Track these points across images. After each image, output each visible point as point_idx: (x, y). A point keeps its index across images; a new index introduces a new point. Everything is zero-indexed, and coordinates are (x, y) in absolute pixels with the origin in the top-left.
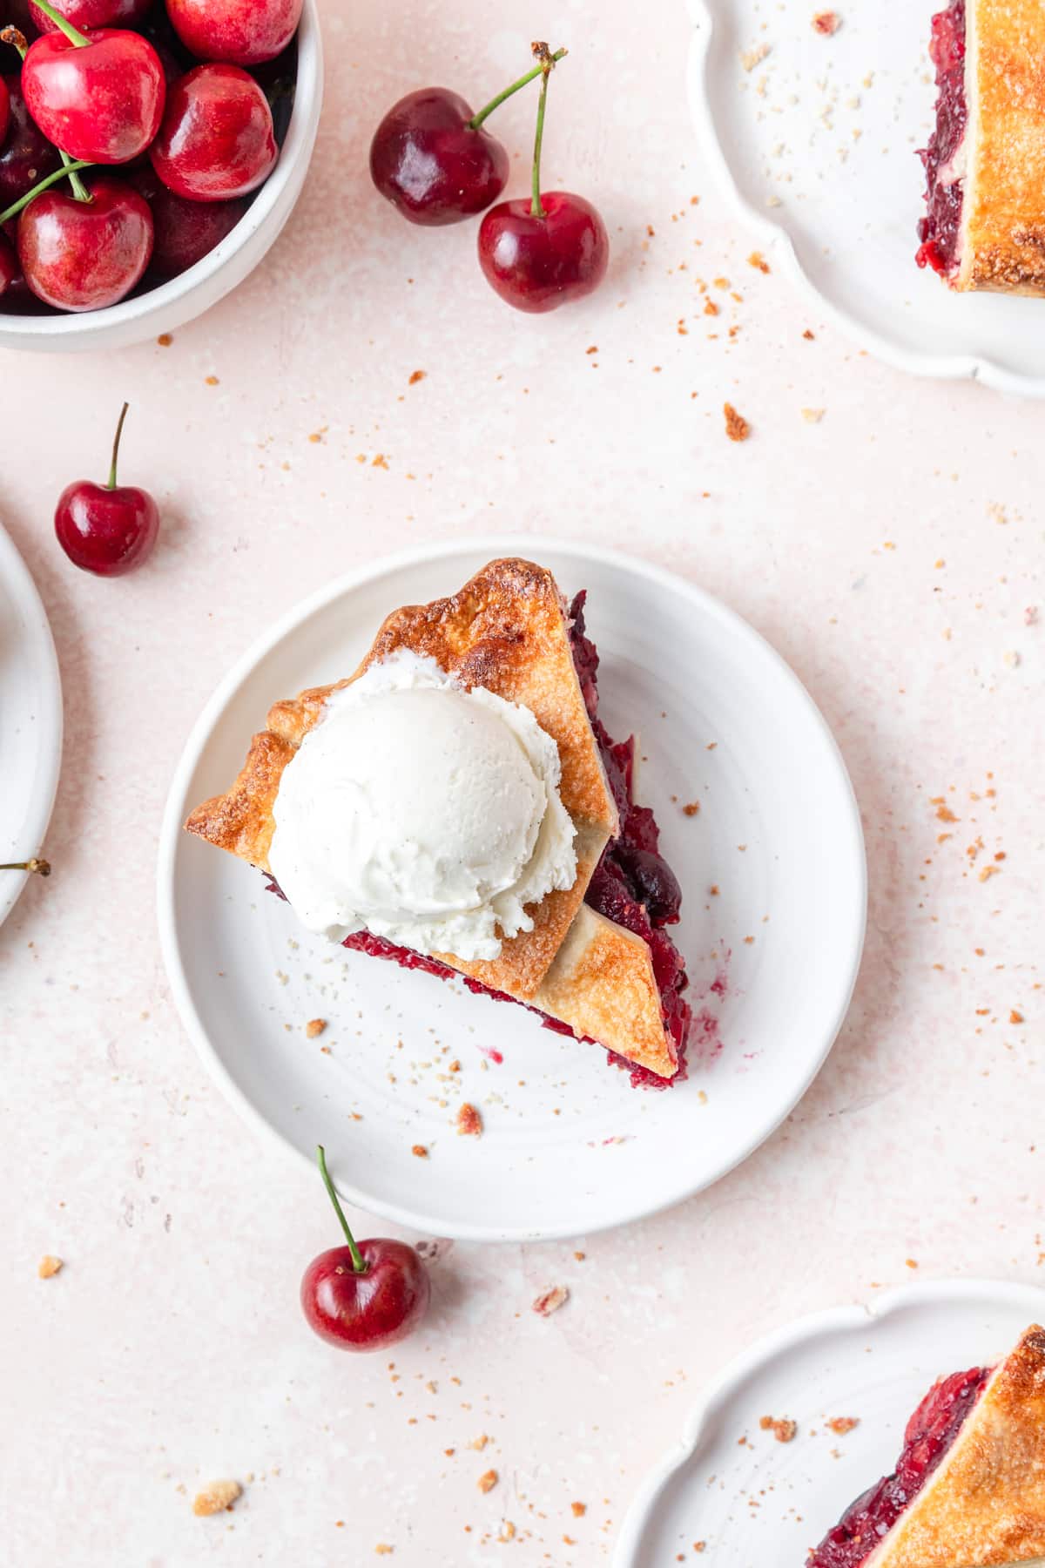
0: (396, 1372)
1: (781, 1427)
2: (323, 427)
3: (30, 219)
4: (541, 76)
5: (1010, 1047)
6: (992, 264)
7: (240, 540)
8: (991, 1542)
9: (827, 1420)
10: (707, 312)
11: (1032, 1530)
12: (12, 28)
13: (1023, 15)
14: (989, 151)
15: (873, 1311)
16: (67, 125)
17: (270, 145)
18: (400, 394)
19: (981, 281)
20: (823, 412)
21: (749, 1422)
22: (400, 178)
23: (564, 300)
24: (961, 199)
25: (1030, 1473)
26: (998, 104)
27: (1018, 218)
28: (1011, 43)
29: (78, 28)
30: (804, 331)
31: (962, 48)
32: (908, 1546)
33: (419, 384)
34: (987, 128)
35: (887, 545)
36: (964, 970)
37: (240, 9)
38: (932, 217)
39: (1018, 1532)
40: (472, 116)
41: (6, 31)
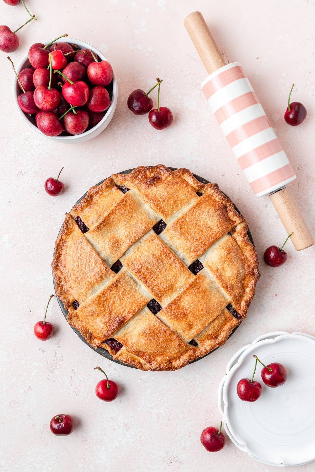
3: (66, 118)
4: (158, 85)
12: (60, 82)
16: (72, 99)
22: (133, 107)
23: (165, 127)
29: (72, 81)
37: (102, 75)
40: (146, 94)
41: (59, 83)
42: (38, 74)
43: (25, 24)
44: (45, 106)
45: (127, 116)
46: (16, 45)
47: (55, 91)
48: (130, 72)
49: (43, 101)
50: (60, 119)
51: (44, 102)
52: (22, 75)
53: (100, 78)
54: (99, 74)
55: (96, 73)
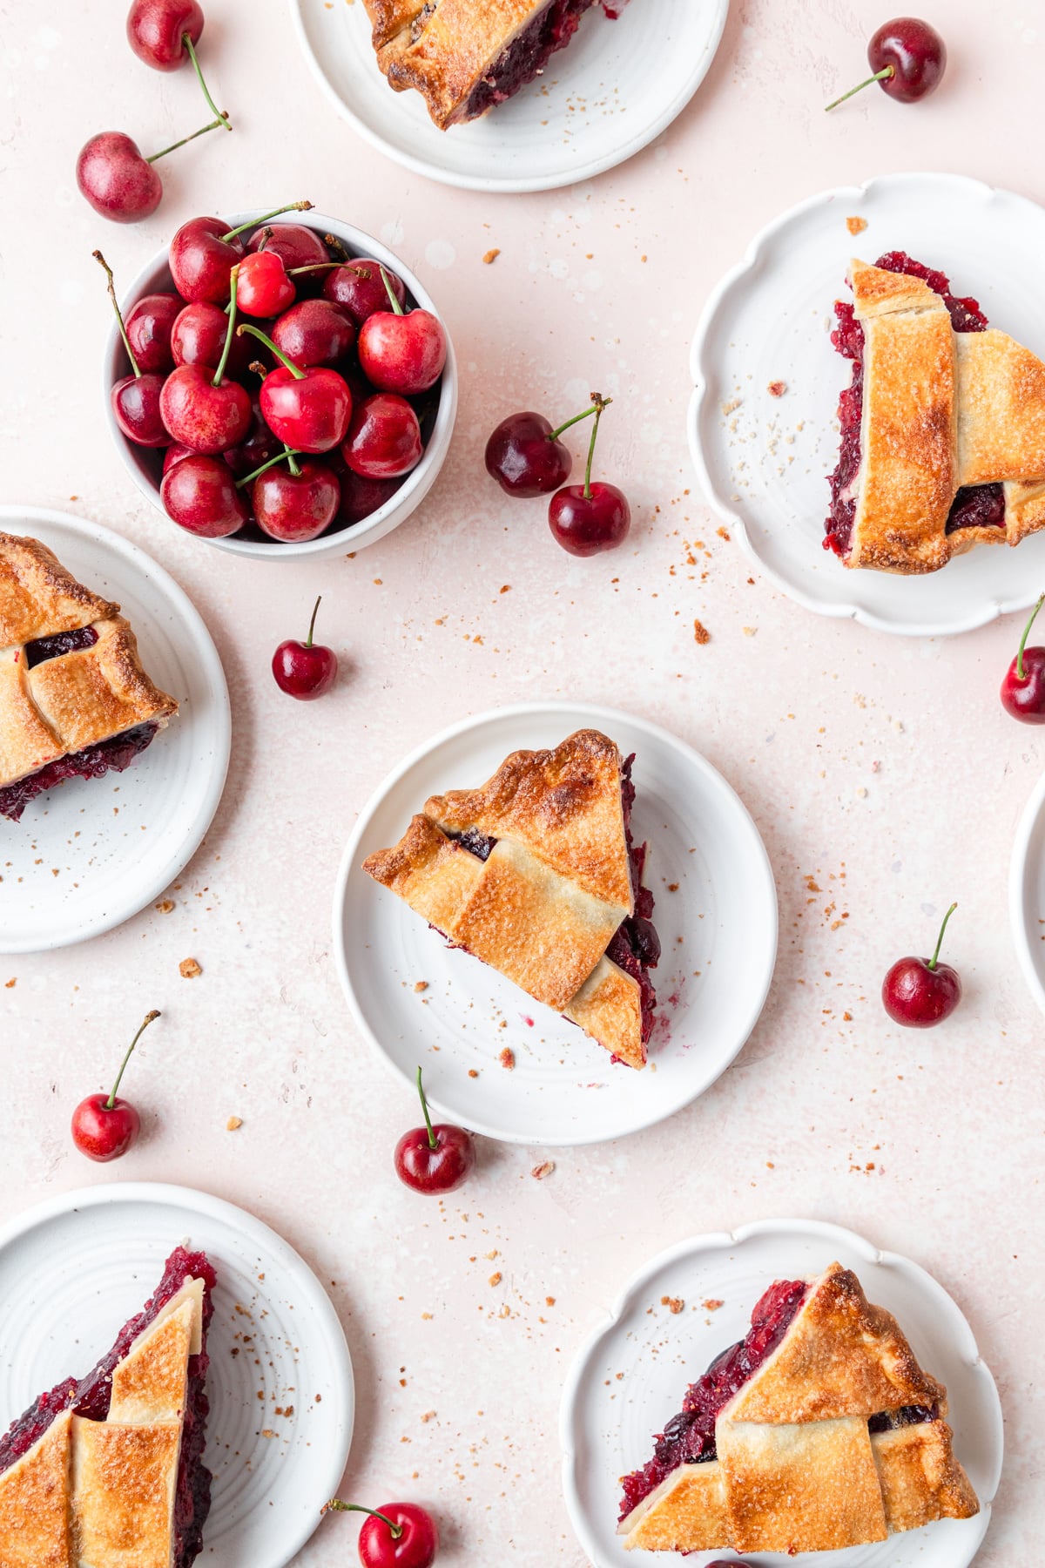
0: (443, 1206)
1: (674, 1304)
2: (445, 615)
3: (260, 484)
4: (595, 413)
5: (842, 1035)
6: (872, 554)
7: (387, 682)
8: (803, 1409)
9: (703, 1301)
10: (689, 562)
11: (830, 1402)
12: (257, 363)
13: (900, 398)
14: (874, 483)
15: (736, 1238)
16: (288, 428)
17: (418, 448)
18: (494, 599)
19: (864, 563)
20: (756, 630)
21: (655, 1300)
22: (502, 467)
23: (600, 550)
24: (855, 511)
25: (830, 1363)
26: (882, 453)
27: (890, 525)
28: (892, 415)
29: (299, 367)
30: (748, 579)
31: (859, 415)
32: (750, 1406)
33: (506, 594)
34: (874, 468)
35: (790, 716)
36: (817, 984)
37: (404, 361)
38: (834, 518)
39: (820, 1402)
40: (552, 431)
41: (253, 364)
42: (188, 325)
43: (192, 138)
44: (192, 437)
45: (481, 491)
46: (147, 202)
47: (234, 393)
48: (513, 345)
49: (189, 422)
50: (239, 484)
51: (190, 425)
52: (139, 314)
53: (397, 367)
54: (396, 355)
55: (388, 350)
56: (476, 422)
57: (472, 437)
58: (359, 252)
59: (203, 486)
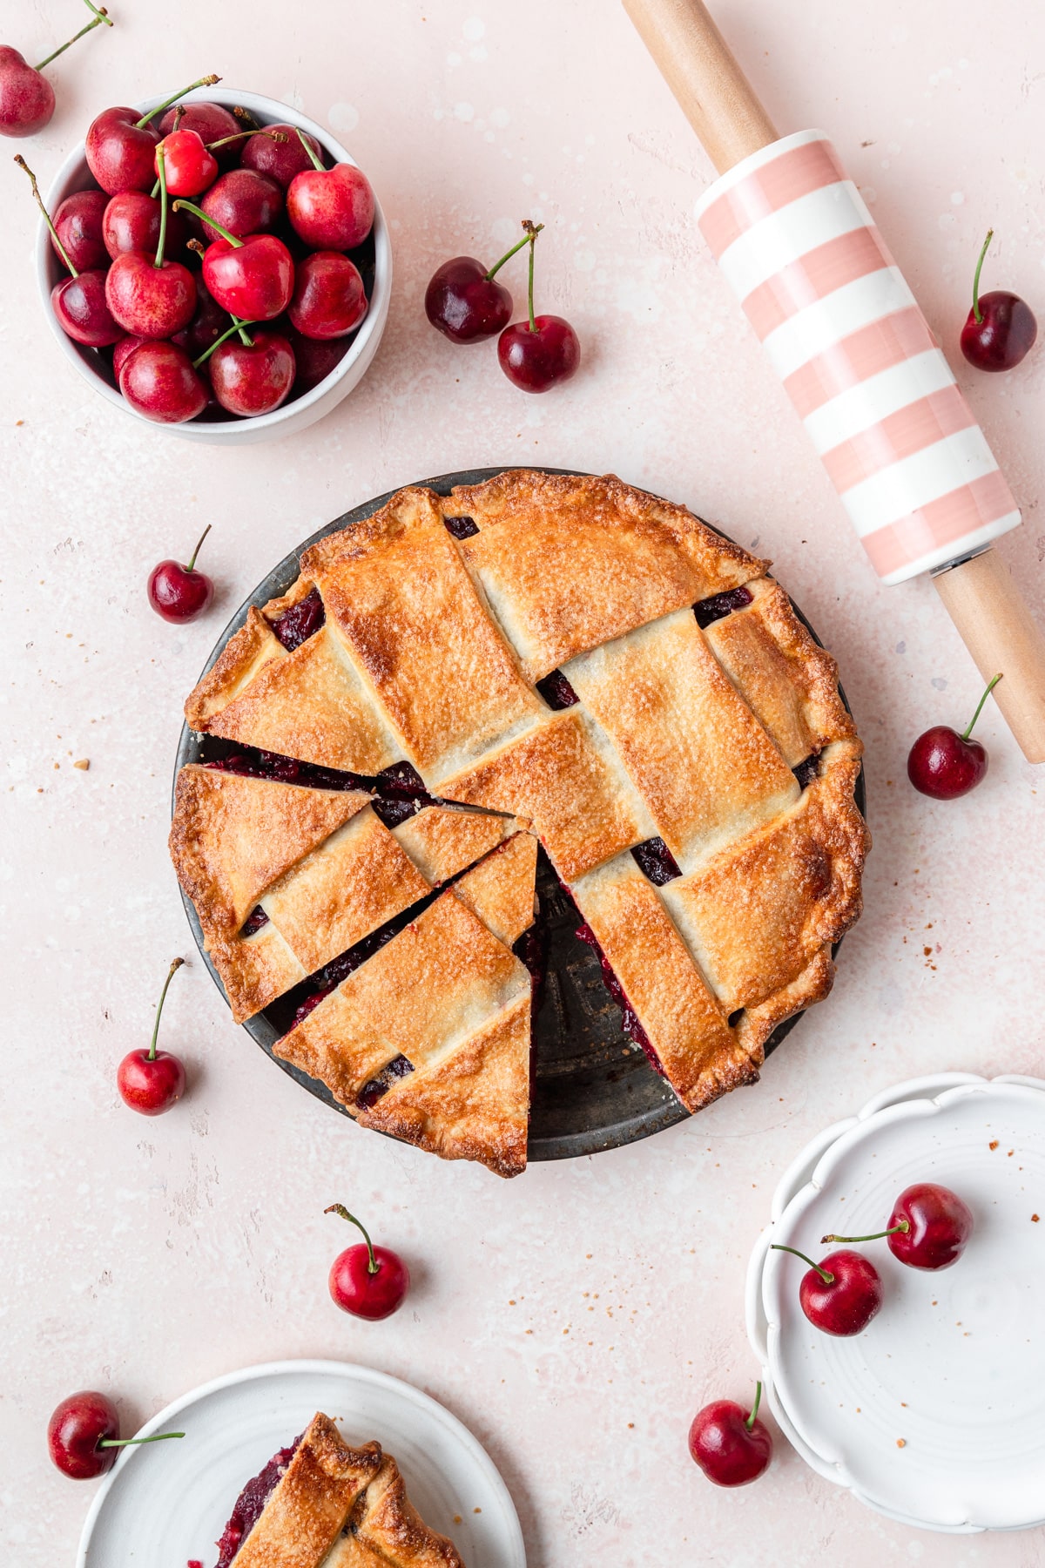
3: (217, 360)
4: (529, 242)
12: (194, 240)
16: (234, 297)
22: (445, 316)
23: (555, 384)
29: (237, 236)
37: (336, 215)
40: (487, 272)
41: (191, 243)
42: (119, 215)
43: (74, 40)
44: (144, 322)
45: (426, 347)
46: (43, 110)
47: (178, 272)
48: (432, 196)
49: (139, 307)
50: (196, 364)
51: (141, 309)
52: (64, 217)
53: (330, 222)
54: (328, 211)
55: (319, 206)
56: (409, 279)
57: (408, 295)
58: (269, 120)
59: (162, 370)
